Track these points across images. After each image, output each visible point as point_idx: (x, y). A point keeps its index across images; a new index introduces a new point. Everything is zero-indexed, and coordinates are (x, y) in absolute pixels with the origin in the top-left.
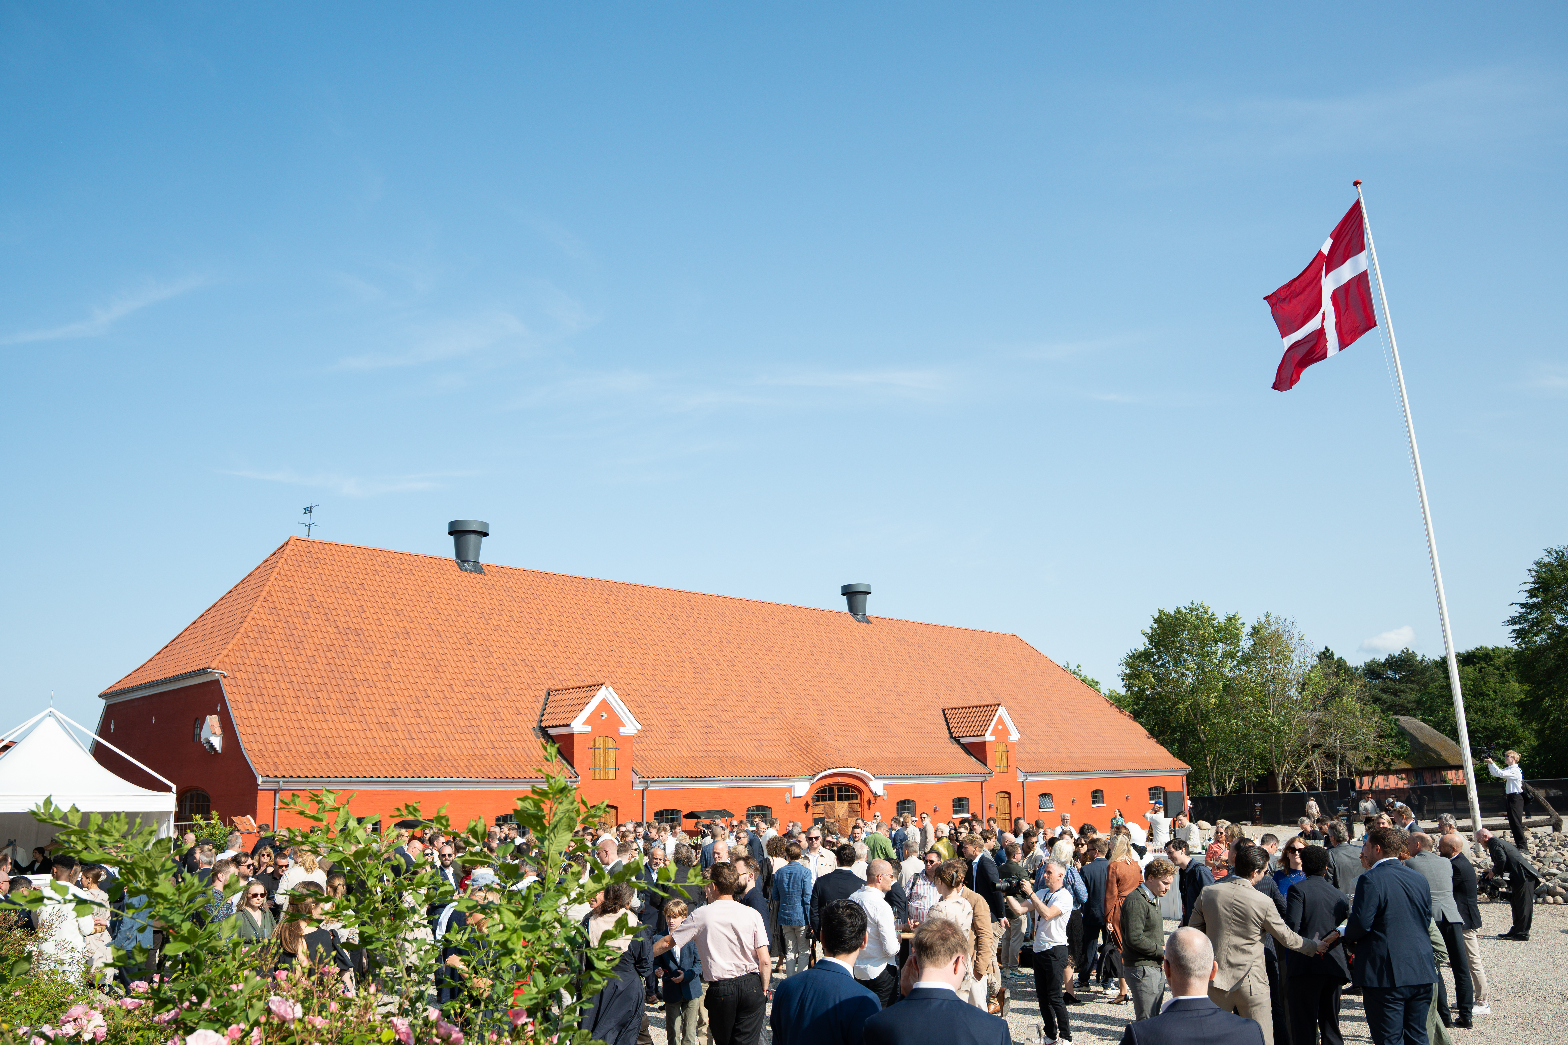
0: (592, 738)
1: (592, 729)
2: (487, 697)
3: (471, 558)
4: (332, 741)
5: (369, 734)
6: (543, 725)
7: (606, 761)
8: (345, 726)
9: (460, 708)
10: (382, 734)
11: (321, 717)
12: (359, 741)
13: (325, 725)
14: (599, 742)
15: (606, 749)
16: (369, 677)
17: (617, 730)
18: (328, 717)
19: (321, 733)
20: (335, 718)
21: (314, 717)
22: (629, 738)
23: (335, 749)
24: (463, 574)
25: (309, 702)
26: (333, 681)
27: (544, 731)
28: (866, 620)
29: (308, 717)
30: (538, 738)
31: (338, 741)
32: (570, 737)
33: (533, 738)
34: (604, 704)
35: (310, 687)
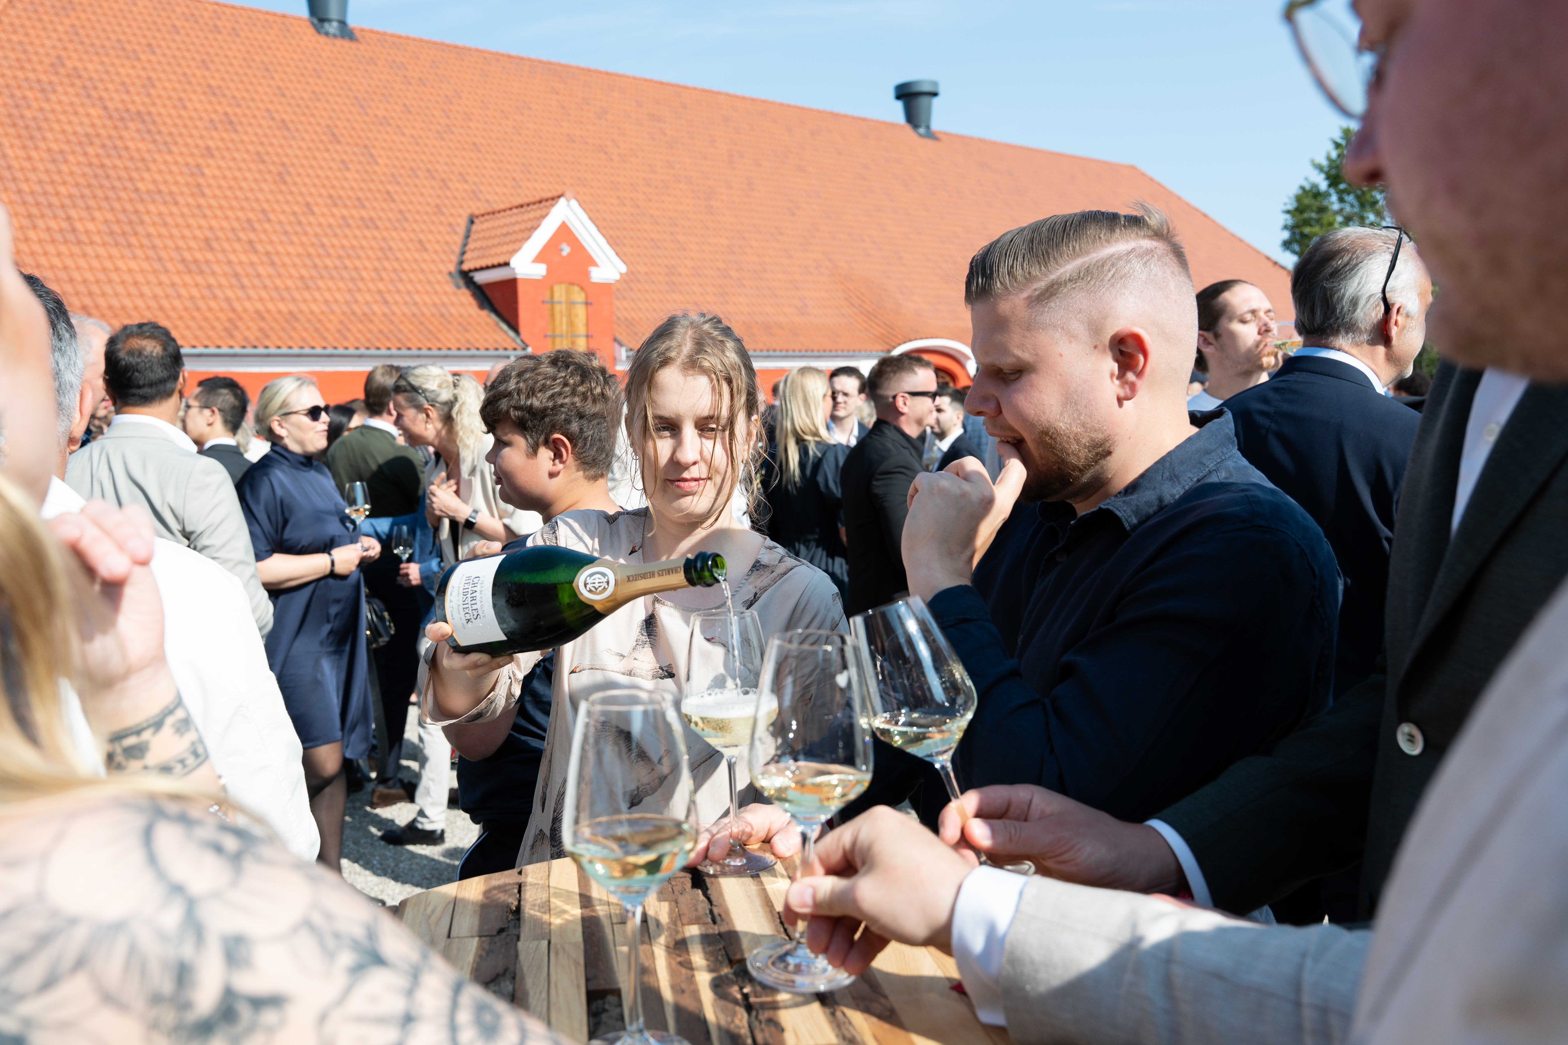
0: (547, 283)
1: (548, 271)
2: (370, 224)
3: (333, 12)
4: (95, 289)
5: (164, 278)
6: (466, 267)
7: (571, 324)
8: (121, 264)
9: (325, 240)
10: (188, 279)
11: (76, 249)
12: (146, 290)
13: (82, 262)
14: (560, 292)
15: (571, 304)
16: (163, 188)
17: (587, 274)
18: (89, 250)
19: (76, 276)
20: (101, 251)
21: (63, 249)
22: (605, 288)
23: (101, 302)
24: (322, 39)
25: (53, 224)
26: (99, 193)
27: (466, 277)
28: (931, 135)
29: (50, 248)
30: (458, 287)
31: (108, 289)
32: (511, 285)
33: (450, 288)
34: (564, 232)
35: (55, 201)
